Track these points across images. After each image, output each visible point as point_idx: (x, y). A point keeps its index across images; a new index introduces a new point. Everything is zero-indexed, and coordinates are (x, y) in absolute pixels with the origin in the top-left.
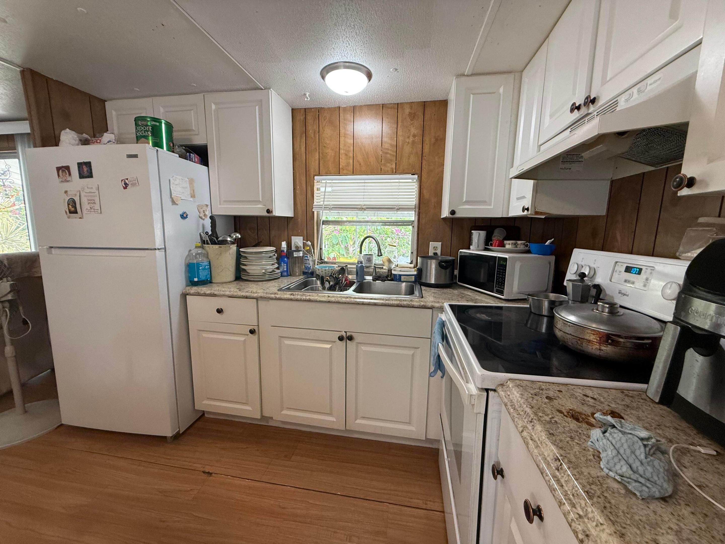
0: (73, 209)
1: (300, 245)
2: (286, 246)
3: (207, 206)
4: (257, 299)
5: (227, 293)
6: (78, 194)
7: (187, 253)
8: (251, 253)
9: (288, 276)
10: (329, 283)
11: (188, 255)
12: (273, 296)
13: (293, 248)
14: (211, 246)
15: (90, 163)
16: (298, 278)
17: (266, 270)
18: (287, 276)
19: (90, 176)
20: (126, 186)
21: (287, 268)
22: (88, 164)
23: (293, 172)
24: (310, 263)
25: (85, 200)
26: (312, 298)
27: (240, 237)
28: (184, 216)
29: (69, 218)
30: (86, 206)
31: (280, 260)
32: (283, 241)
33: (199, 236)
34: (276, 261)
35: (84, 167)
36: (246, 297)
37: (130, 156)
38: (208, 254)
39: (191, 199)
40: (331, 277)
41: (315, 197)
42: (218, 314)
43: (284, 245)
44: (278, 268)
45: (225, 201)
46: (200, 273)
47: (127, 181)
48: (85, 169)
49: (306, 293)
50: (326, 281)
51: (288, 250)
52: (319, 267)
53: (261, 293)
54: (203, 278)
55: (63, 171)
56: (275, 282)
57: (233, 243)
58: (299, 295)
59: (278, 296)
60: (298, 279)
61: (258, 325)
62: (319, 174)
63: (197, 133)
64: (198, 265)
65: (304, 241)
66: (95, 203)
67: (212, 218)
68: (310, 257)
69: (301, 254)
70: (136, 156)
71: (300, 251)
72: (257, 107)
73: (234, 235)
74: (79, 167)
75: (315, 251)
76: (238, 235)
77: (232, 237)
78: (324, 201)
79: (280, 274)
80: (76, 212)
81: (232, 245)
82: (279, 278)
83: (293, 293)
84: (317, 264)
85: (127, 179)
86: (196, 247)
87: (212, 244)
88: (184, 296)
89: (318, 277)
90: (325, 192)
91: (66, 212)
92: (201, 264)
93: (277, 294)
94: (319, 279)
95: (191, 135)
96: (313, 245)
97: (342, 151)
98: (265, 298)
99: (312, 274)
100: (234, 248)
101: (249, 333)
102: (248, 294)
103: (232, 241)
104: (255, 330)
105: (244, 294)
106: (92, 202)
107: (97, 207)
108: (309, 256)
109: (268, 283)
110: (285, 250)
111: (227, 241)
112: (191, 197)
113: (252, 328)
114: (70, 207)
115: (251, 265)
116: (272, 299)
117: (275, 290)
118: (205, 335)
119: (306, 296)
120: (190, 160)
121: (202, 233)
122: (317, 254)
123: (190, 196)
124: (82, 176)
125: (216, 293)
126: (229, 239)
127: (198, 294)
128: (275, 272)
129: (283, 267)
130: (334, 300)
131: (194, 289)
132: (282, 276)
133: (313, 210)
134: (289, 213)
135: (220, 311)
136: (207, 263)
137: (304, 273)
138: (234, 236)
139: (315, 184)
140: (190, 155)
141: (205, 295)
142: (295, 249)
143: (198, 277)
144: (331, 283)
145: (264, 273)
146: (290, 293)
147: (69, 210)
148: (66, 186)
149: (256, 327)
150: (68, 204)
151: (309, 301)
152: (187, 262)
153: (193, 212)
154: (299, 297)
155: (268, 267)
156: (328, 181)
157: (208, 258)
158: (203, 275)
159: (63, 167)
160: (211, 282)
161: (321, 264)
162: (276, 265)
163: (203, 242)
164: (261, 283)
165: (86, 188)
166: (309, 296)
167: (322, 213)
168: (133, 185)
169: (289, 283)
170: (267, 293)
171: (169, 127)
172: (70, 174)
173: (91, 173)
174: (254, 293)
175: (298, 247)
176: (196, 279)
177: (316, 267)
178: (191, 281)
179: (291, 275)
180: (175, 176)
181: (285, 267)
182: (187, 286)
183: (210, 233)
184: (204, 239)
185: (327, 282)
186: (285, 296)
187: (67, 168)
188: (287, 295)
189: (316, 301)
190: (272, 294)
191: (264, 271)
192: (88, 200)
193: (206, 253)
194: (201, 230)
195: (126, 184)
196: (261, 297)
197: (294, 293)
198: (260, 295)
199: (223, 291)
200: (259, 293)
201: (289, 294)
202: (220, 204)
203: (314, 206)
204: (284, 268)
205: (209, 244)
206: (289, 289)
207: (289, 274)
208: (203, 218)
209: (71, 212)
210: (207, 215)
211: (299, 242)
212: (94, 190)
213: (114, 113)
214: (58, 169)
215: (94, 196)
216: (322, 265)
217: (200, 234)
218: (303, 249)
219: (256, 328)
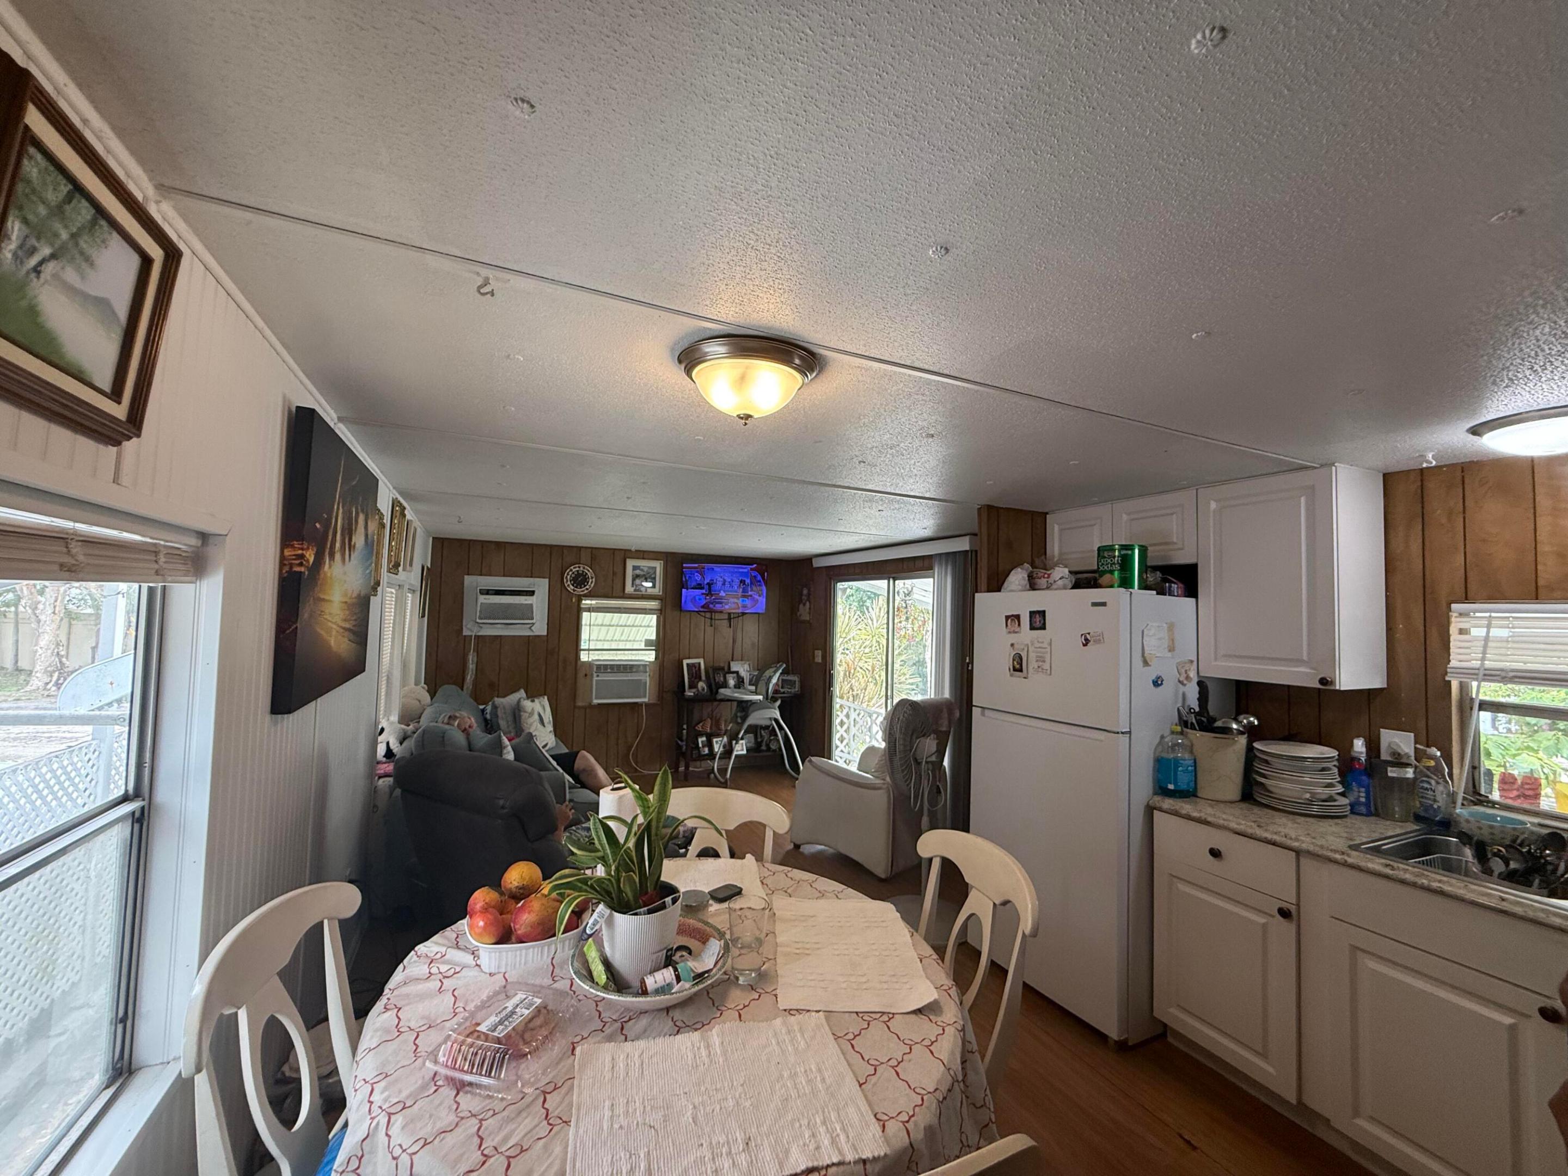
0: (1018, 666)
1: (1407, 750)
2: (1364, 750)
3: (1192, 662)
4: (1298, 853)
5: (1233, 825)
6: (1026, 649)
7: (1158, 740)
8: (1280, 757)
9: (1369, 814)
10: (1507, 864)
11: (1160, 743)
12: (1338, 856)
13: (1385, 756)
14: (1199, 734)
15: (1044, 612)
16: (1401, 827)
17: (1313, 794)
18: (1367, 815)
19: (1043, 627)
20: (1086, 643)
21: (1368, 797)
22: (1043, 613)
23: (1386, 596)
24: (1439, 798)
25: (1032, 656)
26: (1446, 888)
27: (1256, 723)
28: (1157, 683)
29: (1011, 675)
30: (1033, 664)
31: (1349, 779)
32: (1358, 736)
33: (1177, 713)
34: (1339, 779)
35: (1037, 616)
36: (1274, 844)
37: (1095, 604)
38: (1192, 745)
39: (1169, 655)
40: (1512, 850)
41: (1453, 650)
42: (1211, 857)
43: (1359, 746)
44: (1342, 794)
45: (1225, 656)
46: (1179, 777)
47: (1088, 636)
48: (1038, 618)
49: (1429, 874)
50: (1495, 855)
51: (1371, 758)
52: (1471, 814)
53: (1306, 844)
54: (1183, 787)
55: (1012, 620)
56: (1337, 824)
57: (1242, 733)
58: (1408, 870)
59: (1350, 860)
60: (1398, 831)
61: (1298, 905)
62: (1466, 599)
63: (1180, 546)
64: (1177, 762)
65: (1418, 746)
66: (1044, 661)
67: (1200, 684)
68: (1438, 783)
69: (1410, 773)
70: (1104, 604)
71: (1408, 765)
72: (1303, 499)
73: (1245, 718)
74: (1031, 617)
75: (1456, 771)
76: (1252, 719)
77: (1241, 722)
78: (1483, 659)
79: (1349, 808)
80: (1021, 670)
81: (1240, 736)
82: (1345, 816)
83: (1391, 863)
84: (1463, 804)
85: (1089, 634)
86: (1173, 733)
87: (1201, 730)
88: (1150, 810)
89: (1465, 838)
90: (1487, 639)
91: (1010, 669)
92: (1181, 762)
93: (1348, 855)
94: (1470, 845)
95: (1172, 550)
96: (1448, 757)
97: (1544, 548)
98: (1318, 856)
99: (1447, 825)
100: (1243, 740)
101: (1276, 913)
102: (1276, 838)
103: (1241, 729)
104: (1290, 912)
105: (1268, 836)
106: (1041, 659)
107: (1046, 666)
108: (1433, 782)
109: (1321, 824)
110: (1363, 758)
111: (1231, 729)
112: (1170, 651)
113: (1284, 905)
114: (1015, 663)
115: (1279, 778)
116: (1335, 862)
117: (1341, 844)
118: (1182, 887)
119: (1430, 881)
120: (1170, 595)
121: (1181, 708)
122: (1460, 779)
123: (1166, 650)
124: (1032, 628)
125: (1209, 819)
126: (1235, 726)
127: (1176, 813)
128: (1335, 800)
129: (1356, 794)
130: (1523, 914)
131: (1168, 803)
132: (1353, 812)
133: (1447, 679)
134: (1377, 681)
135: (1215, 853)
136: (1191, 762)
137: (1418, 818)
138: (1245, 721)
139: (1453, 619)
140: (1170, 587)
141: (1189, 818)
142: (1389, 759)
143: (1175, 784)
144: (1513, 865)
145: (1308, 799)
146: (1383, 861)
147: (1014, 667)
148: (1013, 638)
149: (1294, 907)
150: (1014, 660)
151: (1441, 893)
152: (1157, 754)
153: (1170, 674)
154: (1408, 876)
155: (1319, 790)
156: (1493, 615)
157: (1191, 752)
158: (1184, 781)
159: (1013, 616)
160: (1195, 795)
161: (1476, 804)
162: (1340, 789)
163: (1184, 723)
164: (1302, 819)
165: (1036, 642)
166: (1440, 881)
167: (1479, 687)
168: (1098, 642)
169: (1376, 836)
170: (1322, 847)
171: (1144, 551)
172: (1019, 625)
173: (1044, 624)
174: (1291, 839)
175: (1399, 754)
176: (1171, 787)
177: (1458, 811)
178: (1161, 788)
179: (1377, 815)
180: (1150, 624)
181: (1363, 795)
182: (1155, 793)
183: (1197, 709)
184: (1185, 718)
185: (1497, 859)
186: (1370, 865)
187: (1018, 617)
188: (1376, 864)
189: (1461, 900)
190: (1335, 851)
191: (1308, 796)
192: (1037, 657)
193: (1189, 744)
194: (1179, 704)
195: (1086, 640)
196: (1309, 853)
197: (1395, 865)
198: (1304, 846)
199: (1224, 820)
200: (1303, 842)
201: (1382, 864)
202: (1216, 659)
203: (1449, 670)
204: (1359, 797)
205: (1195, 729)
206: (1377, 851)
207: (1374, 810)
208: (1185, 682)
209: (1015, 670)
210: (1191, 679)
211: (1401, 745)
212: (1045, 645)
213: (1056, 528)
214: (1007, 618)
215: (1044, 653)
216: (1481, 809)
217: (1178, 709)
218: (1414, 762)
219: (1293, 909)
